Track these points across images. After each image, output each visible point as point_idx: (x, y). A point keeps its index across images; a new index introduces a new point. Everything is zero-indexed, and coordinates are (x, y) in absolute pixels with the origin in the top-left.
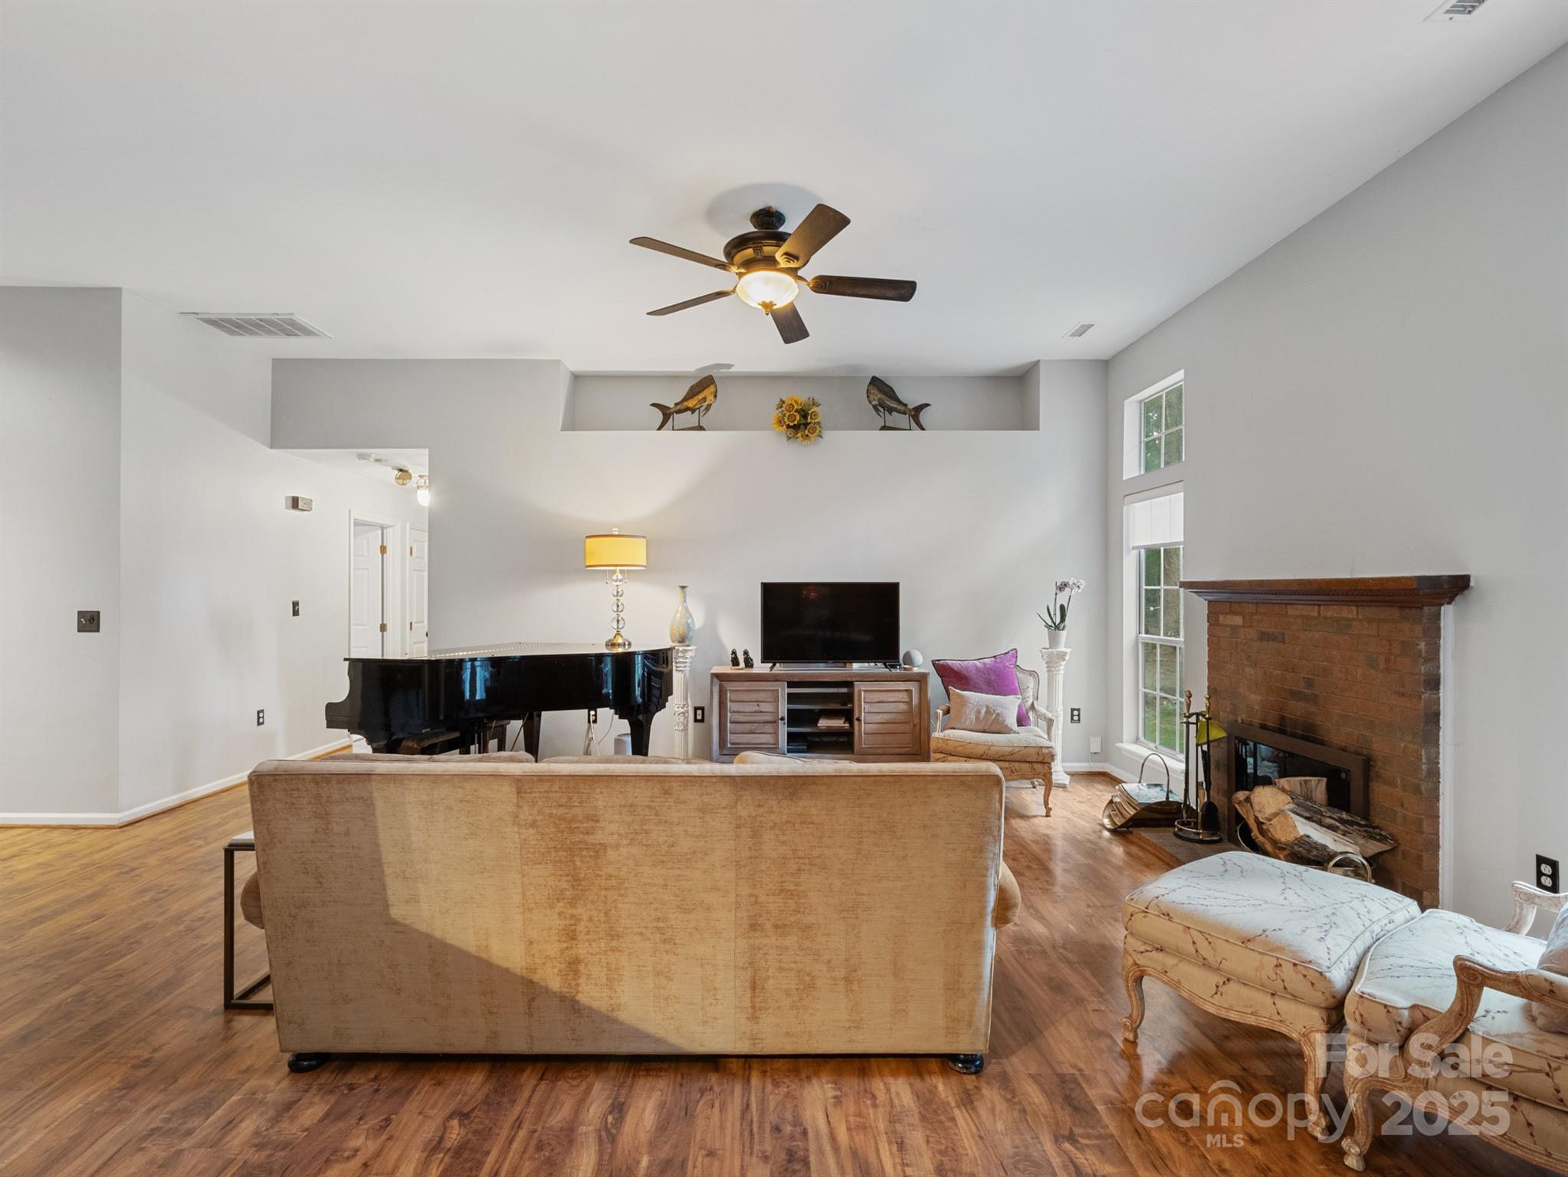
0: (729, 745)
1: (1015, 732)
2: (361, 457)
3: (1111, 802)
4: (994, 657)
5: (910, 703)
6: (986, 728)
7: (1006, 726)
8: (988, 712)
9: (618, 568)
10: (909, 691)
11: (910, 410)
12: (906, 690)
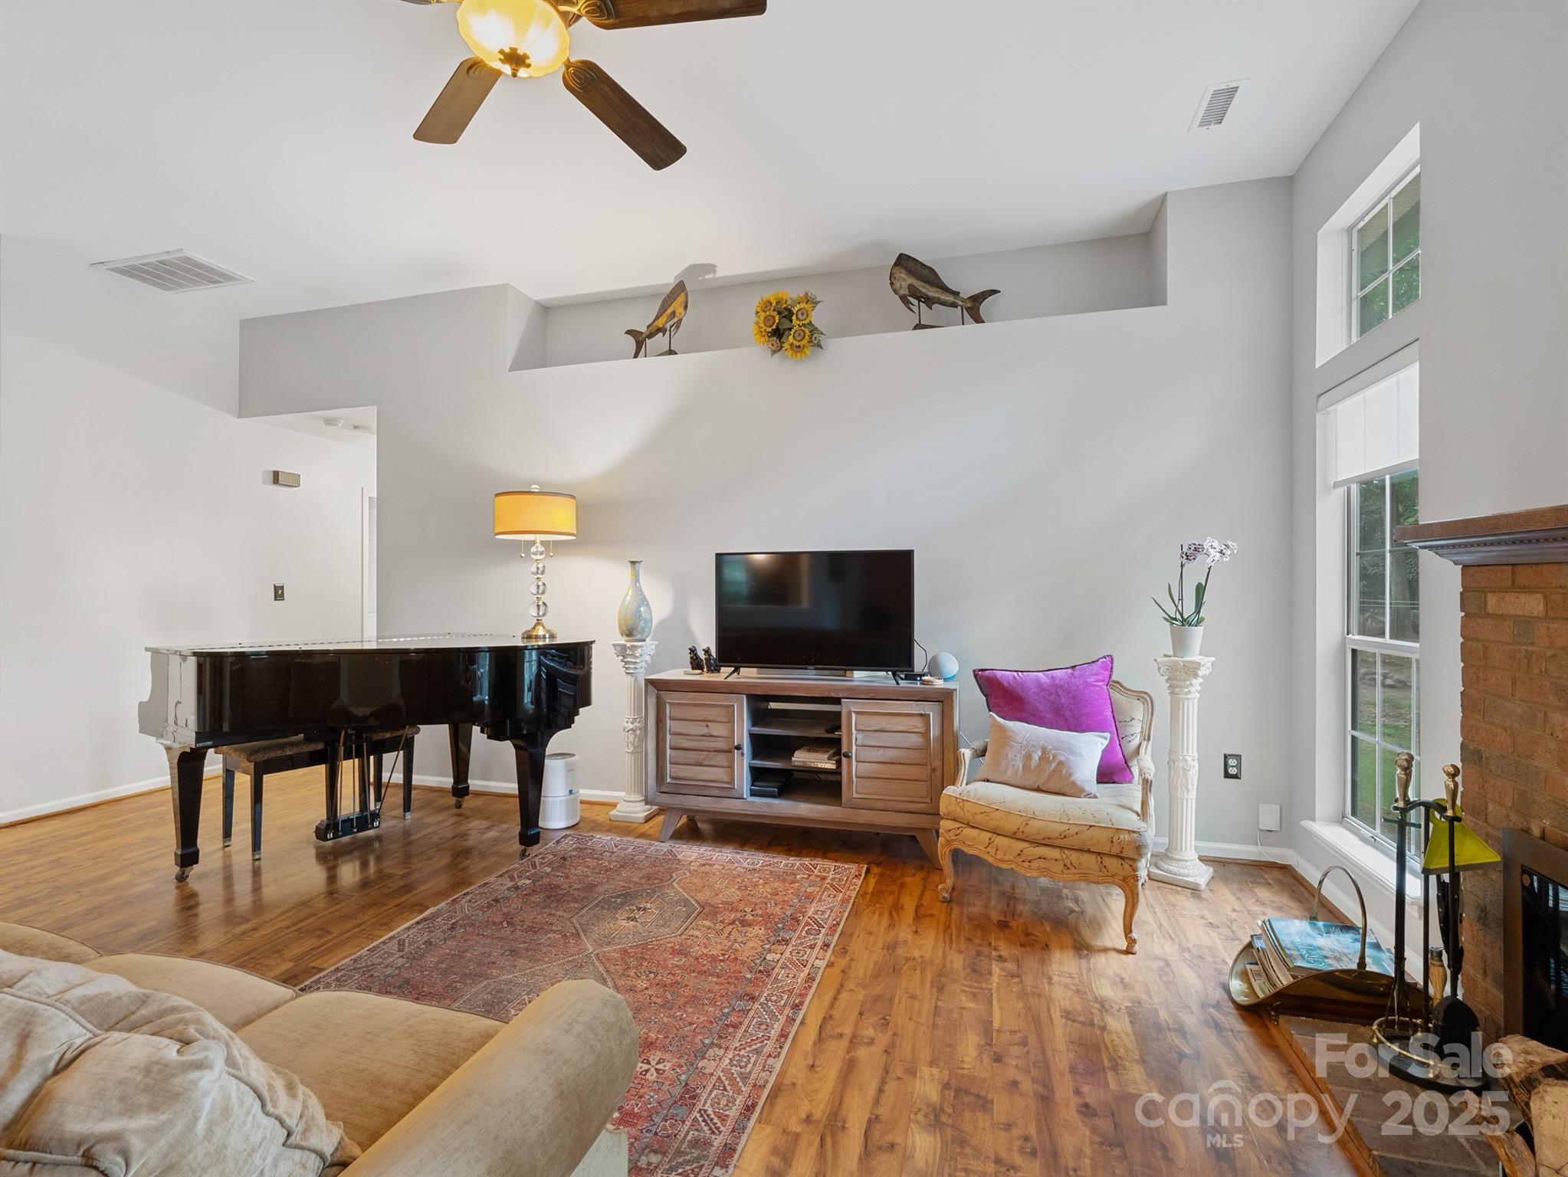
0: (669, 780)
1: (1089, 795)
2: (329, 422)
3: (1250, 945)
4: (1073, 667)
5: (926, 734)
6: (1040, 783)
7: (1074, 783)
8: (1044, 757)
9: (539, 538)
10: (925, 717)
11: (963, 300)
12: (921, 715)
